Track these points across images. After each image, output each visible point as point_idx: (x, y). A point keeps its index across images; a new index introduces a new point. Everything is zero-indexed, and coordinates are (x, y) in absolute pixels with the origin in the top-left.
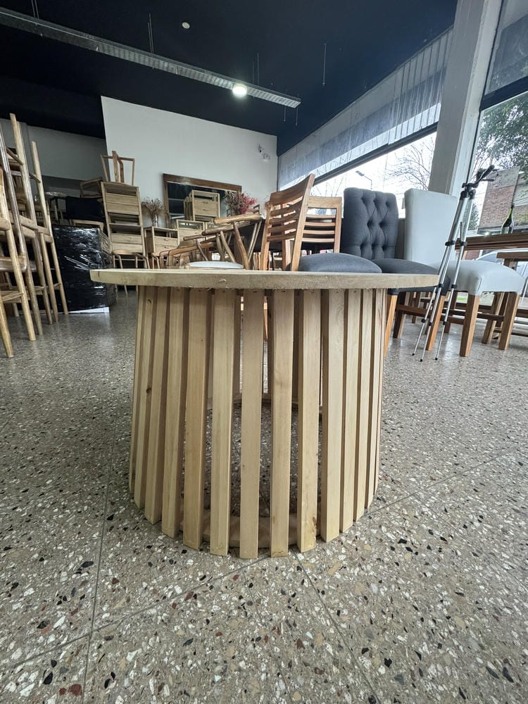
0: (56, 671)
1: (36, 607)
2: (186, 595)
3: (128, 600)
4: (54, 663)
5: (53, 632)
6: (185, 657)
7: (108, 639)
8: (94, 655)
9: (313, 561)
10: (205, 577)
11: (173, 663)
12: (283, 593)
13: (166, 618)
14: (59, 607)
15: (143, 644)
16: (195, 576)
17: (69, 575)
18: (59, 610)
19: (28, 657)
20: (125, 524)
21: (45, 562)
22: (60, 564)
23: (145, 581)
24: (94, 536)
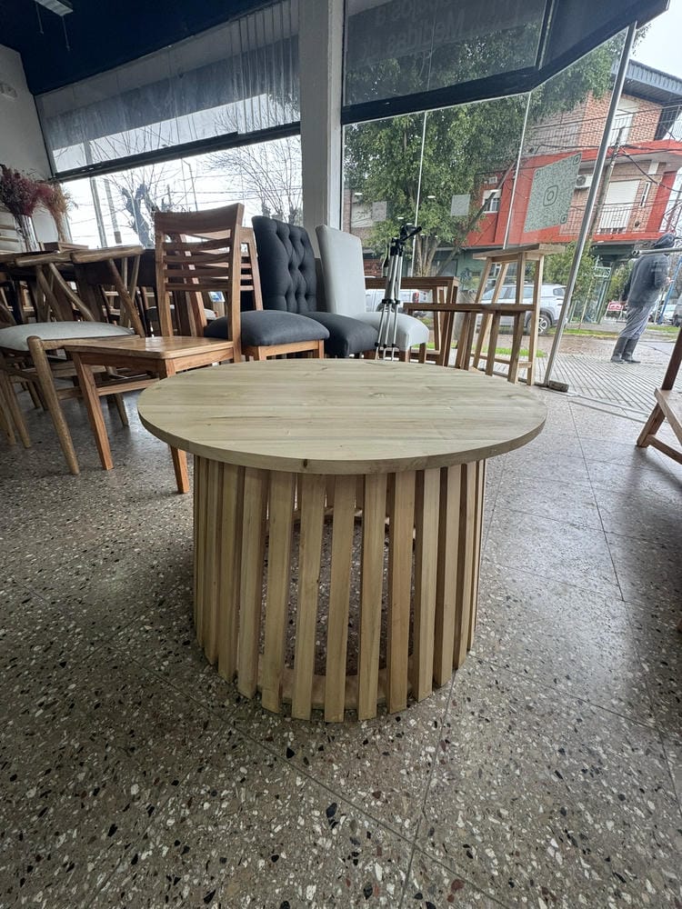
0: (427, 898)
1: (340, 891)
2: (440, 747)
3: (408, 795)
4: (419, 896)
5: (385, 884)
6: (489, 783)
7: (431, 833)
8: (437, 854)
10: (436, 723)
11: (488, 795)
13: (449, 775)
14: (360, 865)
15: (457, 807)
16: (429, 728)
17: (328, 835)
18: (364, 866)
20: (314, 746)
21: (283, 855)
23: (399, 769)
24: (298, 783)
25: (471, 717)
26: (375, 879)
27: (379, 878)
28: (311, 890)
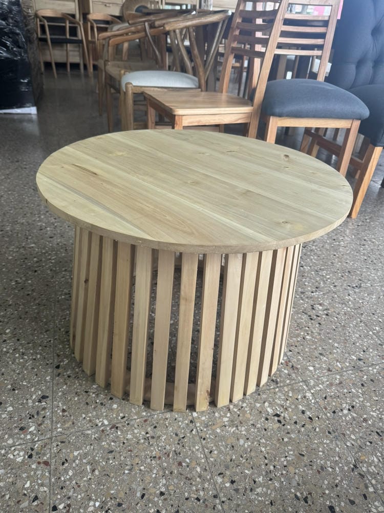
0: (34, 453)
1: (16, 419)
2: (110, 426)
3: (73, 423)
4: (32, 449)
5: (29, 434)
6: (108, 459)
7: (62, 442)
8: (55, 449)
9: (203, 418)
10: (124, 417)
11: (101, 460)
12: (177, 435)
13: (98, 437)
14: (30, 420)
15: (83, 448)
16: (118, 415)
17: (34, 402)
18: (31, 422)
19: (17, 444)
20: (68, 373)
21: (16, 392)
22: (27, 394)
23: (84, 413)
24: (47, 378)
25: (143, 433)
26: (28, 429)
27: (30, 430)
28: (10, 409)
